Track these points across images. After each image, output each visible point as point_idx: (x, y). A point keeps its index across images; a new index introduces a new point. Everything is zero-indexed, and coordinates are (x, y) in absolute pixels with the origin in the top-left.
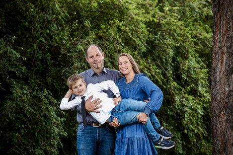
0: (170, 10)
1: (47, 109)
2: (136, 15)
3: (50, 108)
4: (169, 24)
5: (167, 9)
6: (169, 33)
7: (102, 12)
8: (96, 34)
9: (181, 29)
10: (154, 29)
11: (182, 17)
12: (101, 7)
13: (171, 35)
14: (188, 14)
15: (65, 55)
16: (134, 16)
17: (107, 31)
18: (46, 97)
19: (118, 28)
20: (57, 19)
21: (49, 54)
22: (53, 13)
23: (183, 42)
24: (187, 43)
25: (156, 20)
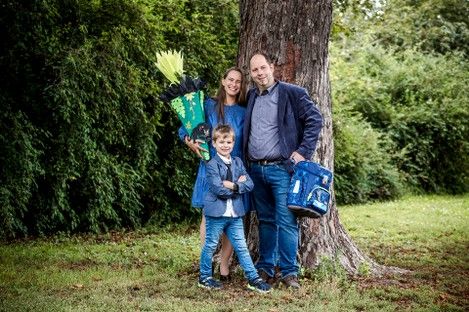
0: (200, 19)
1: (20, 137)
2: (150, 21)
3: (24, 136)
4: (197, 37)
5: (196, 16)
6: (196, 50)
7: (106, 14)
8: (94, 43)
9: (213, 46)
10: (177, 42)
11: (216, 28)
12: (105, 7)
13: (198, 52)
14: (226, 26)
15: (50, 68)
16: (147, 22)
17: (110, 40)
18: (20, 120)
19: (125, 36)
20: (43, 18)
21: (28, 65)
22: (39, 10)
23: (215, 64)
24: (220, 65)
25: (177, 31)
